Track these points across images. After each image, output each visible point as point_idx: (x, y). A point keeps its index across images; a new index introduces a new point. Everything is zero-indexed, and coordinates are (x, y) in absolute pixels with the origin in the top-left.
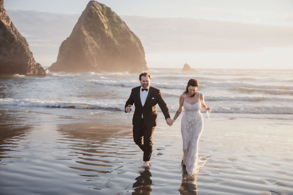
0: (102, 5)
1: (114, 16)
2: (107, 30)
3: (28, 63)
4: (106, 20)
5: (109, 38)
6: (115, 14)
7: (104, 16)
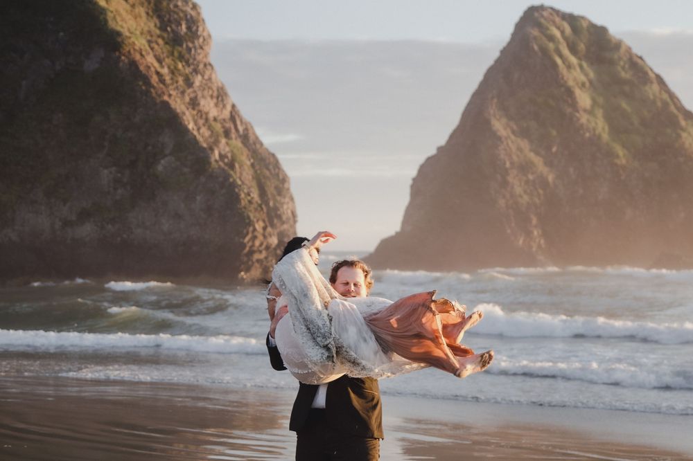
0: (572, 19)
1: (620, 59)
2: (585, 111)
3: (247, 240)
4: (586, 75)
5: (595, 140)
6: (623, 50)
7: (579, 59)
